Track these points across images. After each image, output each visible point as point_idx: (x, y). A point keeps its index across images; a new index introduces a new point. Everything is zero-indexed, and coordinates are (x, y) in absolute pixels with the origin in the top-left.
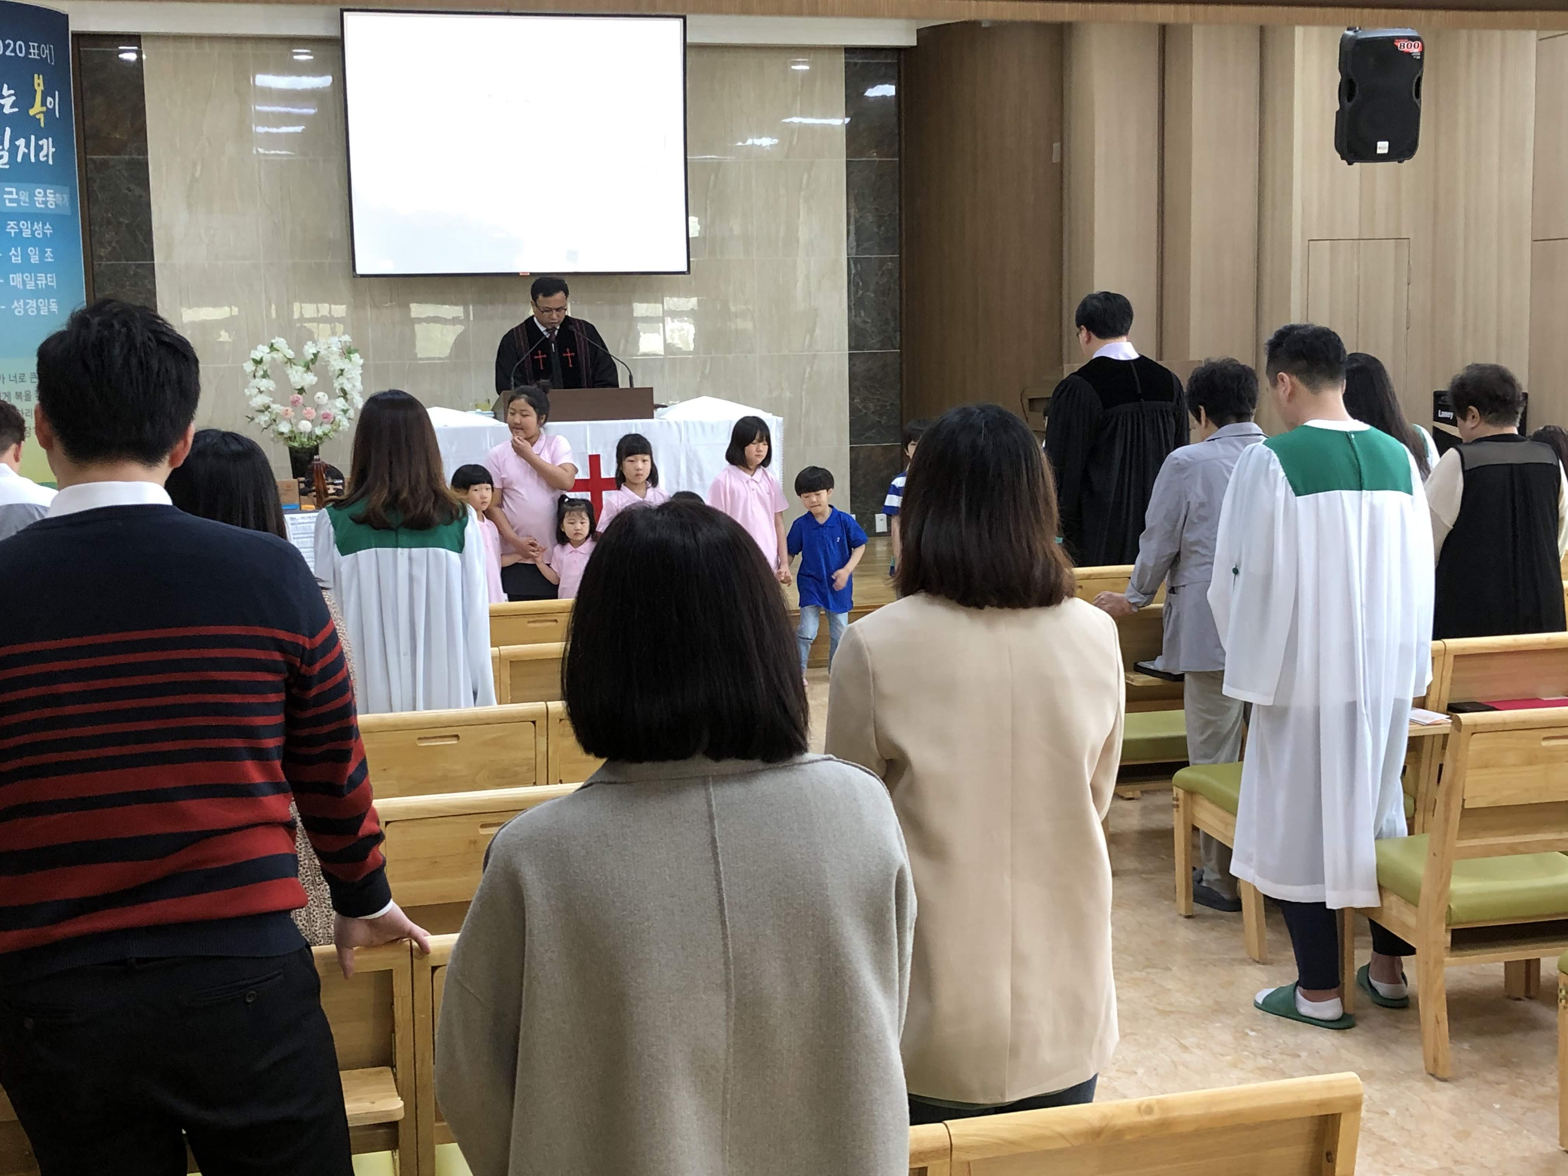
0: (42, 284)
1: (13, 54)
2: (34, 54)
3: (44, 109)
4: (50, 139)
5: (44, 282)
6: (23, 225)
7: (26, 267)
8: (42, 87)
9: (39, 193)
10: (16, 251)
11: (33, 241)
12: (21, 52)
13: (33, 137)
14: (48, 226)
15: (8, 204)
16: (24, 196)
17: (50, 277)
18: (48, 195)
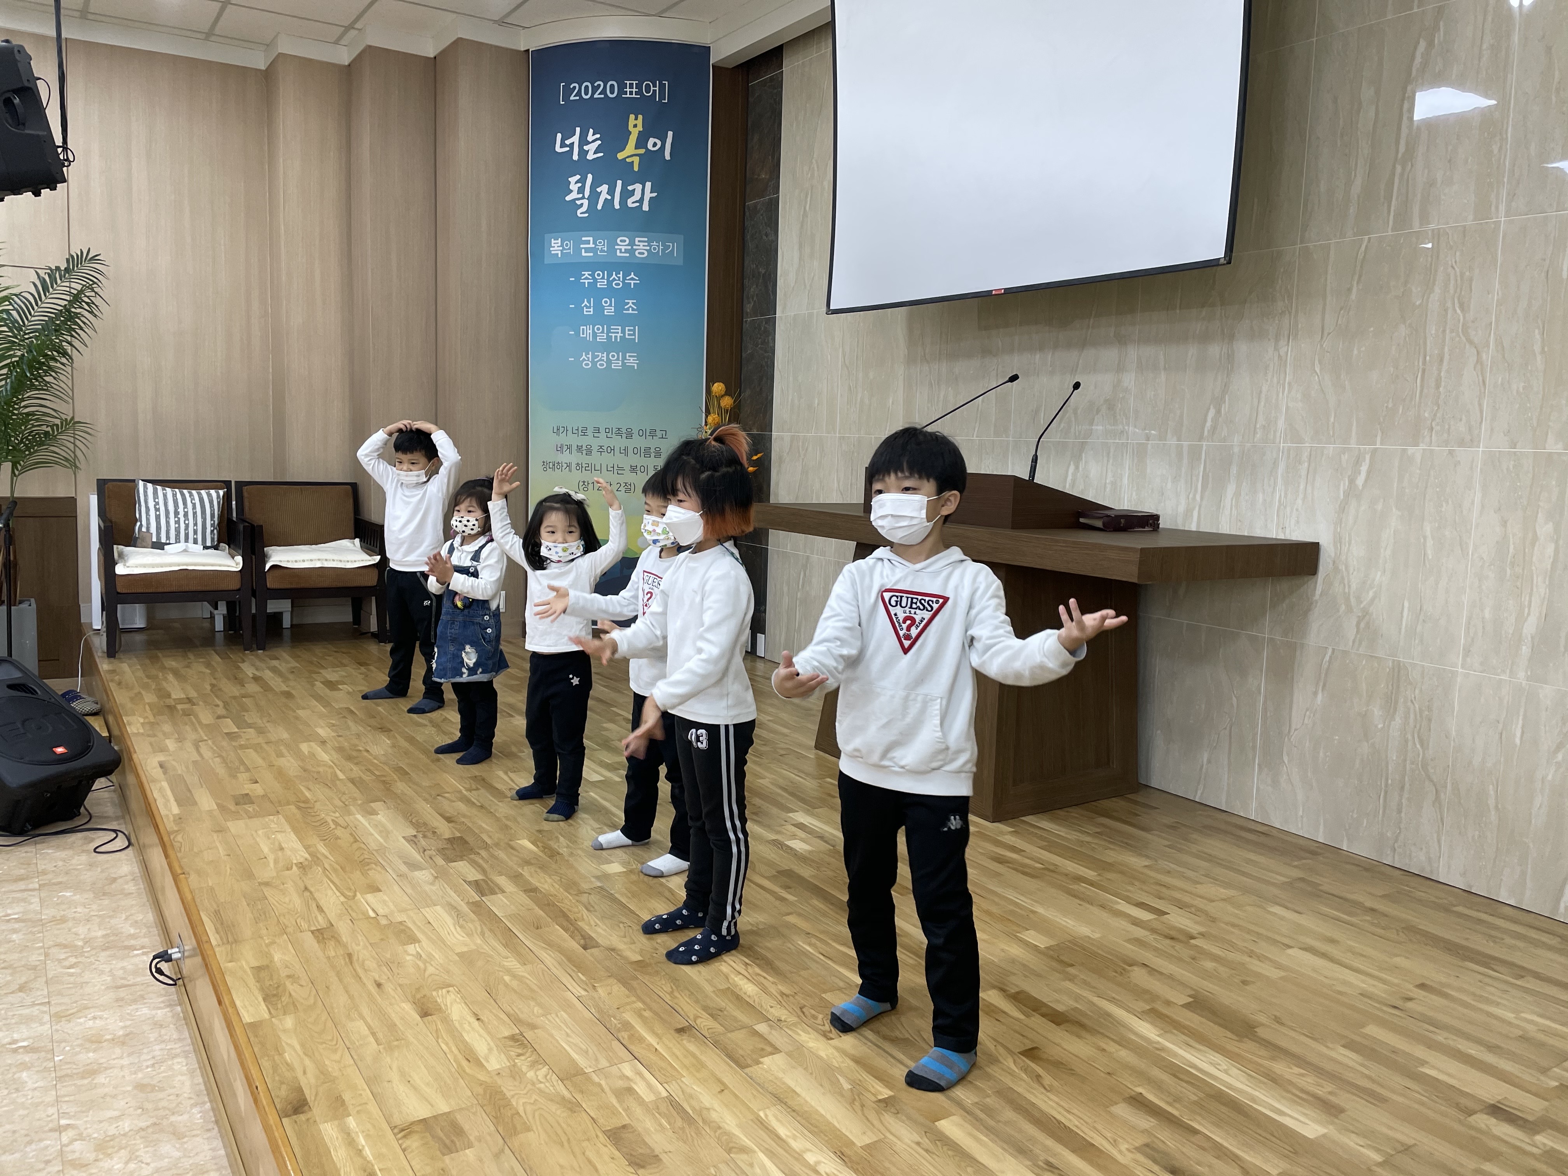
0: (616, 337)
1: (602, 96)
2: (631, 92)
3: (642, 151)
4: (648, 185)
5: (620, 334)
6: (599, 275)
7: (599, 317)
8: (640, 128)
9: (621, 241)
10: (589, 302)
11: (610, 291)
12: (612, 92)
13: (619, 183)
14: (632, 276)
15: (584, 254)
16: (603, 245)
17: (629, 330)
18: (637, 243)
